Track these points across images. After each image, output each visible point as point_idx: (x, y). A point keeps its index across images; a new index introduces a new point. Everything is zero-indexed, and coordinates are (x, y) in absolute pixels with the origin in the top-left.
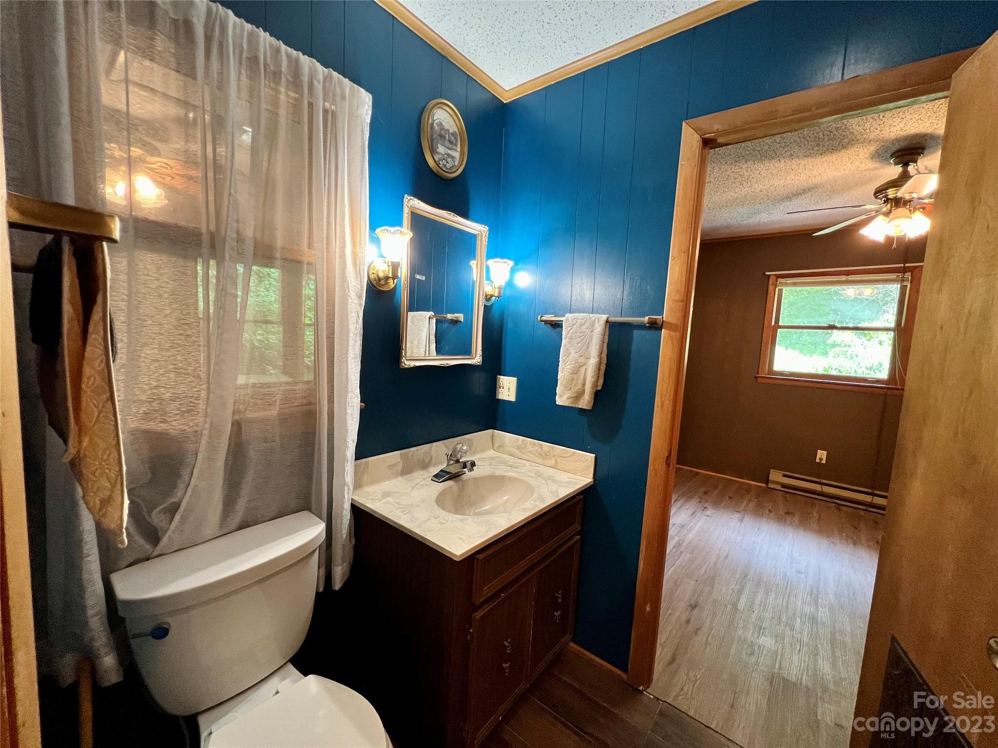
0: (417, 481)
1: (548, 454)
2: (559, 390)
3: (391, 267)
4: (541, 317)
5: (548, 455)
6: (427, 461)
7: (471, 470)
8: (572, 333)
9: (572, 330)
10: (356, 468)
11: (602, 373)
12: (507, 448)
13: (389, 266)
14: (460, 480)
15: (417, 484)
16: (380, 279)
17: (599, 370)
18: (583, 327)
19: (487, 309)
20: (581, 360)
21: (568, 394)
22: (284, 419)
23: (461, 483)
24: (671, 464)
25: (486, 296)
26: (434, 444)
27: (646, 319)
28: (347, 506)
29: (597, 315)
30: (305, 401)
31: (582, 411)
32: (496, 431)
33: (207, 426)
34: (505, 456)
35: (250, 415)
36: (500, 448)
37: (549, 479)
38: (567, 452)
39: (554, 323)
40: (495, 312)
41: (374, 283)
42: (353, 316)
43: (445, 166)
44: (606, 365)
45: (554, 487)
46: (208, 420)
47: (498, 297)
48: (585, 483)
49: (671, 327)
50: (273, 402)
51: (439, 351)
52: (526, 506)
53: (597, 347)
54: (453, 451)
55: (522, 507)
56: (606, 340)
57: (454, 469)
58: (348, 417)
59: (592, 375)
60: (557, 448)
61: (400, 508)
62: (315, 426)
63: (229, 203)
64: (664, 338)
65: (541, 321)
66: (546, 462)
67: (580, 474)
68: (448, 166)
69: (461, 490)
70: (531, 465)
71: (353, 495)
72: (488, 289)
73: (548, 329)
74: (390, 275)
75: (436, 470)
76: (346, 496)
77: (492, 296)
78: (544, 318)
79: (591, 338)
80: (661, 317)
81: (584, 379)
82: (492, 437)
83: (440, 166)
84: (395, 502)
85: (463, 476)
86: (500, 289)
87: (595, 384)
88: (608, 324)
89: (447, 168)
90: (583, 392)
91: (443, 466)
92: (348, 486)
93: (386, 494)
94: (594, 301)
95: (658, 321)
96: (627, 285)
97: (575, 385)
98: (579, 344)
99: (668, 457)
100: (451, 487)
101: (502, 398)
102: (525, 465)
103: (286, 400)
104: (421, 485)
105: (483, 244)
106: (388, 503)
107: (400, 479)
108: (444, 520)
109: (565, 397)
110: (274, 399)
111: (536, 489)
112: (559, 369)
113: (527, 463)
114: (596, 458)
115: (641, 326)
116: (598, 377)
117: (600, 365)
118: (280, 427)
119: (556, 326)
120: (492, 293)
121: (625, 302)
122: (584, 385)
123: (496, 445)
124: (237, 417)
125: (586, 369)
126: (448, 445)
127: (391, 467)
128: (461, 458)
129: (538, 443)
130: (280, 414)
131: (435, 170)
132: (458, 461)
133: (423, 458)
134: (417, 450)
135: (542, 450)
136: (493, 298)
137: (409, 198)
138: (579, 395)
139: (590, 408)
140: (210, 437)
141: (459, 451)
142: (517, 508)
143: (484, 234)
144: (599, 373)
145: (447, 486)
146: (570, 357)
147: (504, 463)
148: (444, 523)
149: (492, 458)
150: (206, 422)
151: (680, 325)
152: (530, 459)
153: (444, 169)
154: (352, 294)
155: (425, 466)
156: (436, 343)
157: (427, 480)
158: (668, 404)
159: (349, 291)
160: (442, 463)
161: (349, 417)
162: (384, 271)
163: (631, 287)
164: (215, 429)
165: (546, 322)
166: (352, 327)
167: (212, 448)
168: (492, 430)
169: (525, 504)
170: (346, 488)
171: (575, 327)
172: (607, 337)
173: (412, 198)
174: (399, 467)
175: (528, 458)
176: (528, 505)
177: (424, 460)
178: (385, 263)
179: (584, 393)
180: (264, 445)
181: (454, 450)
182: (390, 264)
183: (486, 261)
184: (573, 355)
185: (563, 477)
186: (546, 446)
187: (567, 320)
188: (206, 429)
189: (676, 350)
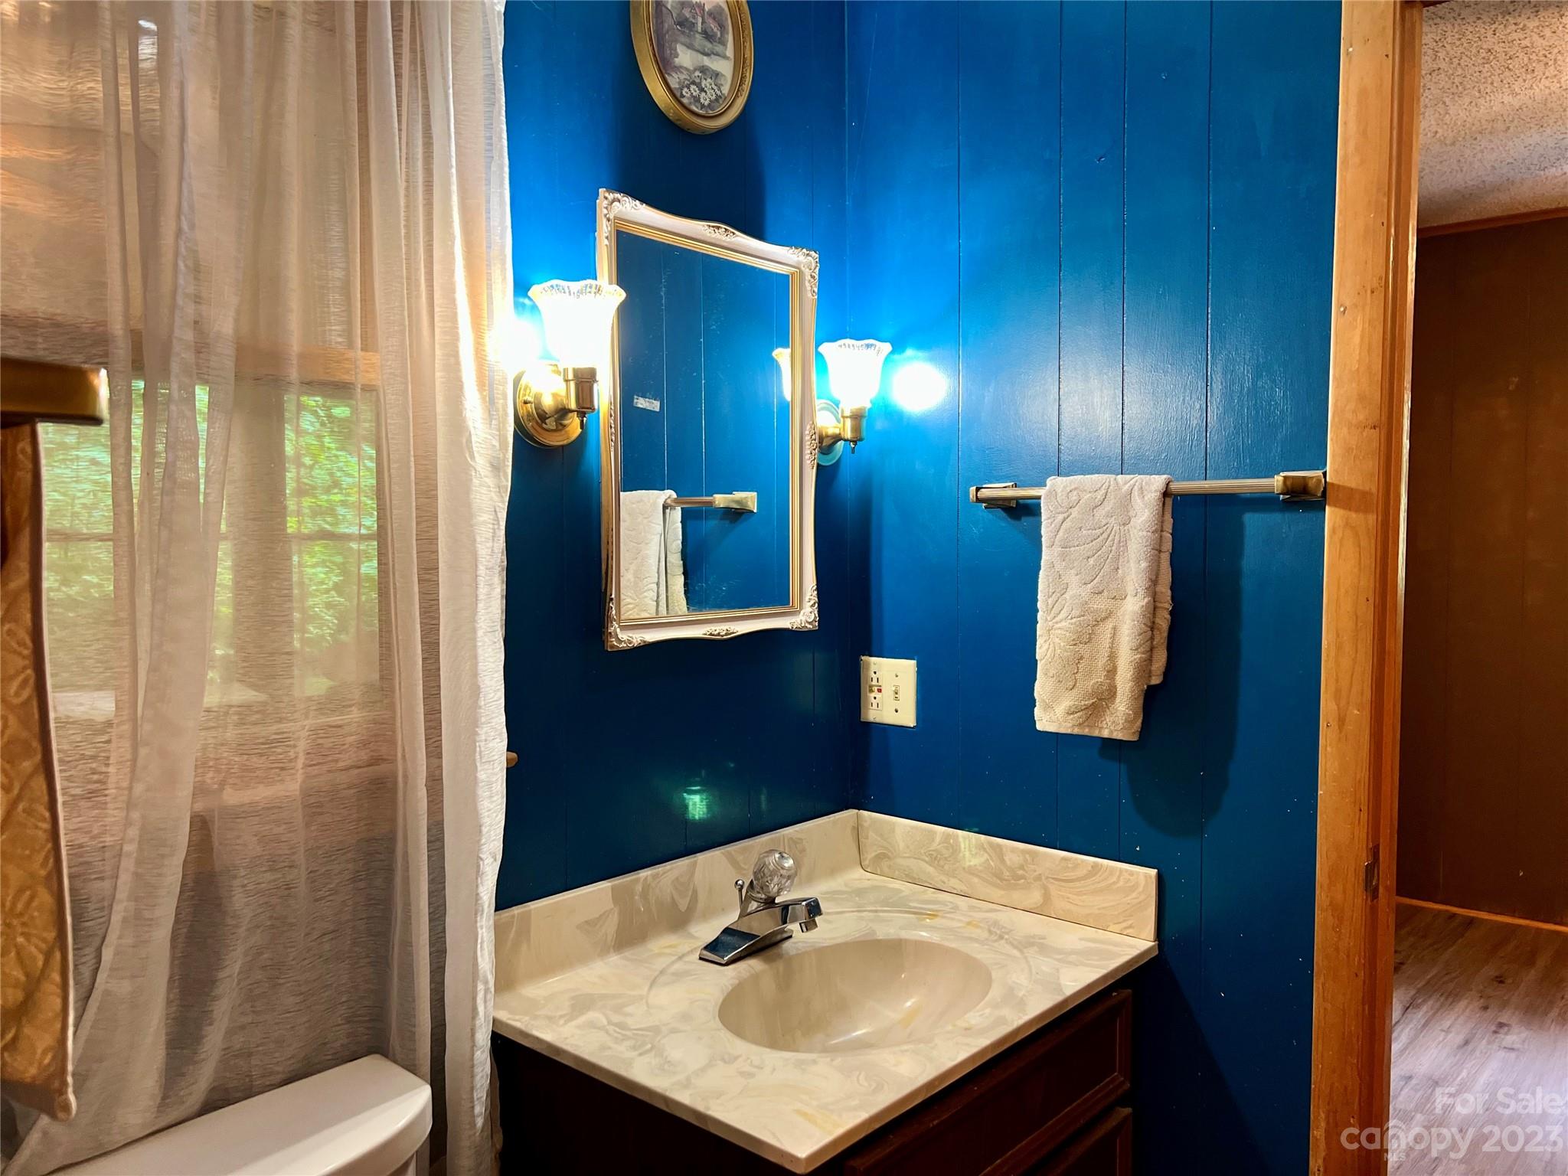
0: (660, 963)
1: (1021, 872)
2: (1041, 689)
3: (572, 385)
4: (978, 489)
5: (1022, 877)
6: (683, 904)
7: (809, 925)
8: (1068, 531)
9: (1067, 524)
10: (500, 931)
11: (1162, 637)
12: (900, 861)
13: (567, 381)
14: (780, 956)
15: (662, 972)
16: (542, 416)
17: (1152, 629)
18: (1100, 513)
19: (826, 476)
20: (1100, 604)
21: (1067, 702)
22: (314, 805)
23: (780, 965)
24: (1381, 890)
25: (821, 439)
26: (702, 858)
27: (1277, 482)
28: (483, 1039)
29: (1138, 477)
30: (364, 755)
31: (1109, 745)
32: (865, 813)
33: (133, 832)
34: (896, 884)
35: (231, 797)
36: (882, 862)
37: (1032, 944)
38: (1076, 866)
39: (1013, 504)
40: (847, 478)
41: (529, 425)
42: (484, 522)
43: (697, 99)
44: (1171, 613)
45: (1044, 965)
46: (135, 815)
47: (855, 442)
48: (1135, 953)
49: (1350, 499)
50: (290, 761)
51: (695, 597)
52: (973, 1022)
53: (1144, 565)
54: (755, 873)
55: (961, 1023)
56: (1168, 546)
57: (762, 925)
58: (480, 792)
59: (1134, 645)
60: (1045, 854)
61: (626, 1038)
62: (393, 820)
63: (177, 254)
64: (1333, 531)
65: (979, 500)
66: (1017, 897)
67: (1117, 928)
68: (705, 99)
69: (785, 983)
70: (972, 908)
71: (495, 1006)
72: (828, 423)
73: (999, 521)
74: (573, 405)
75: (710, 931)
76: (481, 1009)
77: (837, 438)
78: (984, 493)
79: (1123, 544)
80: (1320, 473)
81: (1112, 657)
82: (857, 830)
83: (685, 101)
84: (610, 1023)
85: (787, 945)
86: (857, 417)
87: (1143, 669)
88: (1169, 501)
89: (703, 106)
90: (1112, 692)
91: (731, 918)
92: (486, 982)
93: (582, 1004)
94: (1126, 436)
95: (1311, 484)
96: (1217, 387)
97: (1089, 674)
98: (1091, 561)
99: (1371, 870)
100: (755, 978)
101: (878, 720)
102: (956, 908)
103: (318, 754)
104: (674, 974)
105: (806, 301)
106: (592, 1025)
107: (614, 959)
108: (751, 1064)
109: (1060, 709)
110: (292, 754)
111: (994, 975)
112: (1038, 633)
113: (962, 902)
114: (1160, 878)
115: (1263, 502)
116: (1152, 649)
117: (1154, 615)
118: (307, 825)
119: (1023, 511)
120: (837, 431)
121: (1214, 436)
122: (1112, 672)
123: (869, 855)
124: (199, 806)
125: (1115, 628)
126: (740, 858)
127: (590, 926)
128: (778, 893)
129: (991, 844)
130: (306, 793)
131: (671, 115)
132: (770, 902)
133: (673, 898)
134: (655, 877)
135: (1003, 861)
136: (840, 444)
137: (611, 196)
138: (1100, 702)
139: (1135, 738)
140: (139, 862)
141: (773, 874)
142: (950, 1028)
143: (807, 272)
144: (1152, 638)
145: (745, 975)
146: (1067, 596)
147: (898, 904)
148: (751, 1075)
149: (860, 892)
150: (128, 823)
151: (1374, 490)
152: (969, 892)
153: (694, 108)
154: (481, 463)
155: (678, 920)
156: (685, 573)
157: (686, 959)
158: (1359, 716)
159: (473, 457)
160: (724, 910)
161: (482, 792)
162: (555, 396)
163: (1228, 395)
164: (153, 841)
165: (992, 503)
166: (483, 550)
167: (144, 893)
168: (853, 812)
169: (968, 1015)
170: (481, 987)
171: (1075, 512)
172: (1168, 536)
173: (618, 196)
174: (611, 926)
175: (964, 888)
176: (974, 1018)
177: (674, 903)
178: (558, 373)
179: (1115, 693)
180: (269, 876)
181: (760, 872)
182: (571, 376)
183: (817, 347)
184: (1076, 590)
185: (1071, 937)
186: (1013, 850)
187: (1053, 493)
188: (131, 841)
189: (1369, 561)
